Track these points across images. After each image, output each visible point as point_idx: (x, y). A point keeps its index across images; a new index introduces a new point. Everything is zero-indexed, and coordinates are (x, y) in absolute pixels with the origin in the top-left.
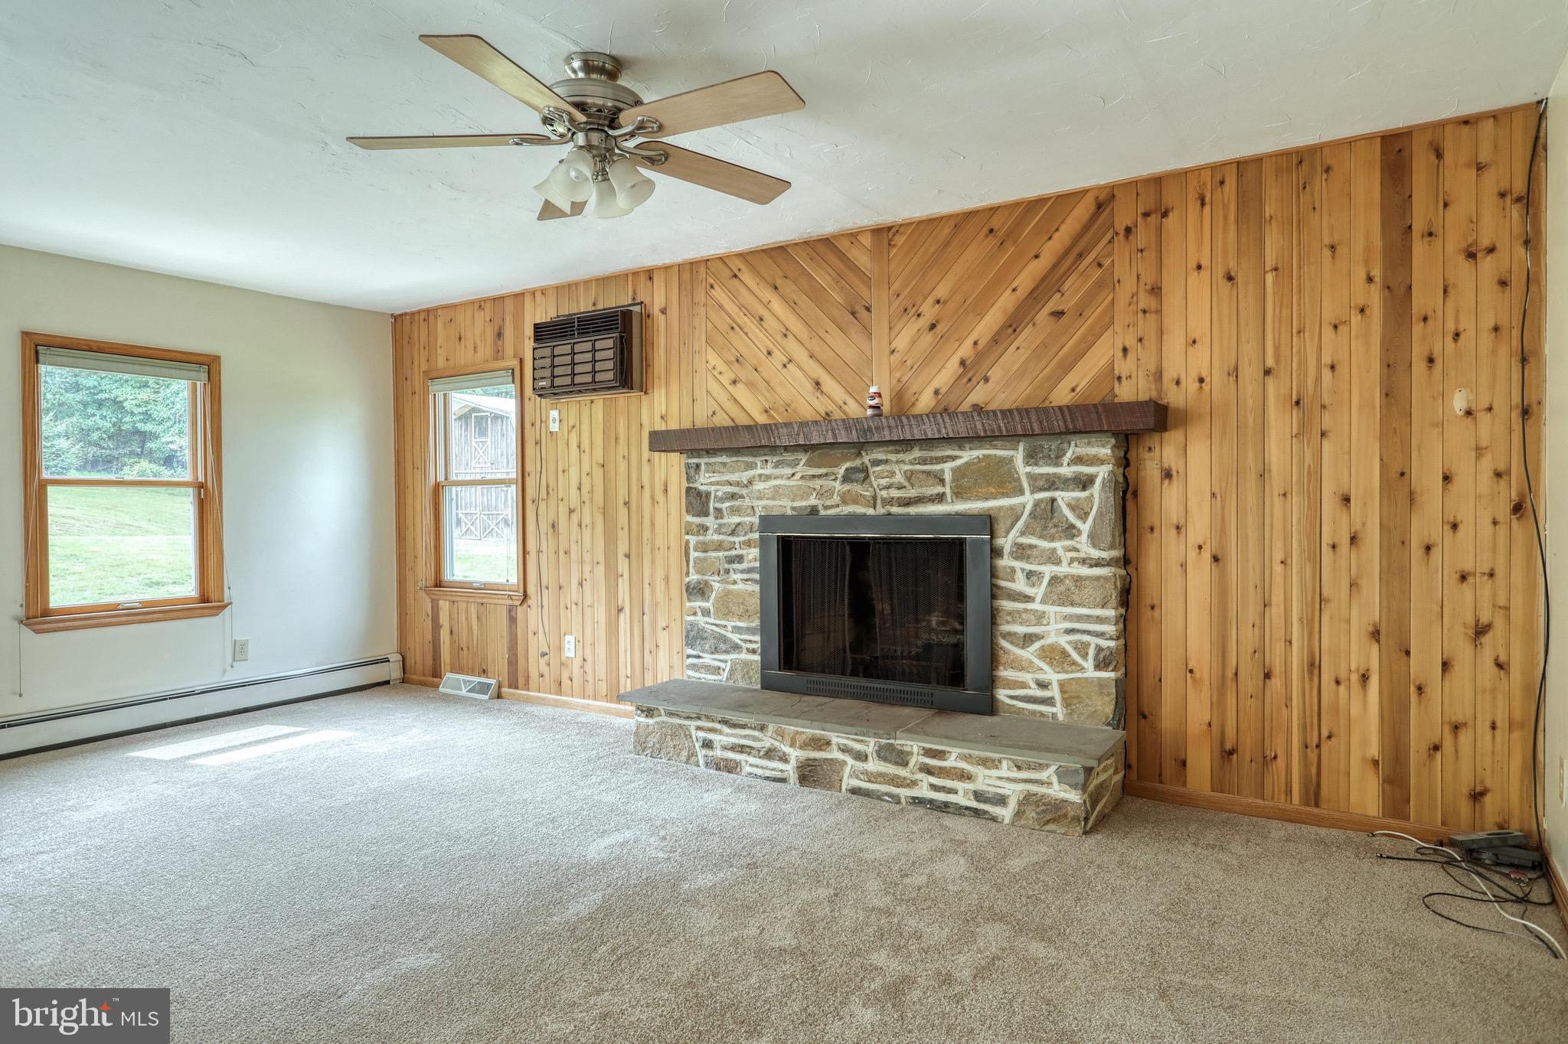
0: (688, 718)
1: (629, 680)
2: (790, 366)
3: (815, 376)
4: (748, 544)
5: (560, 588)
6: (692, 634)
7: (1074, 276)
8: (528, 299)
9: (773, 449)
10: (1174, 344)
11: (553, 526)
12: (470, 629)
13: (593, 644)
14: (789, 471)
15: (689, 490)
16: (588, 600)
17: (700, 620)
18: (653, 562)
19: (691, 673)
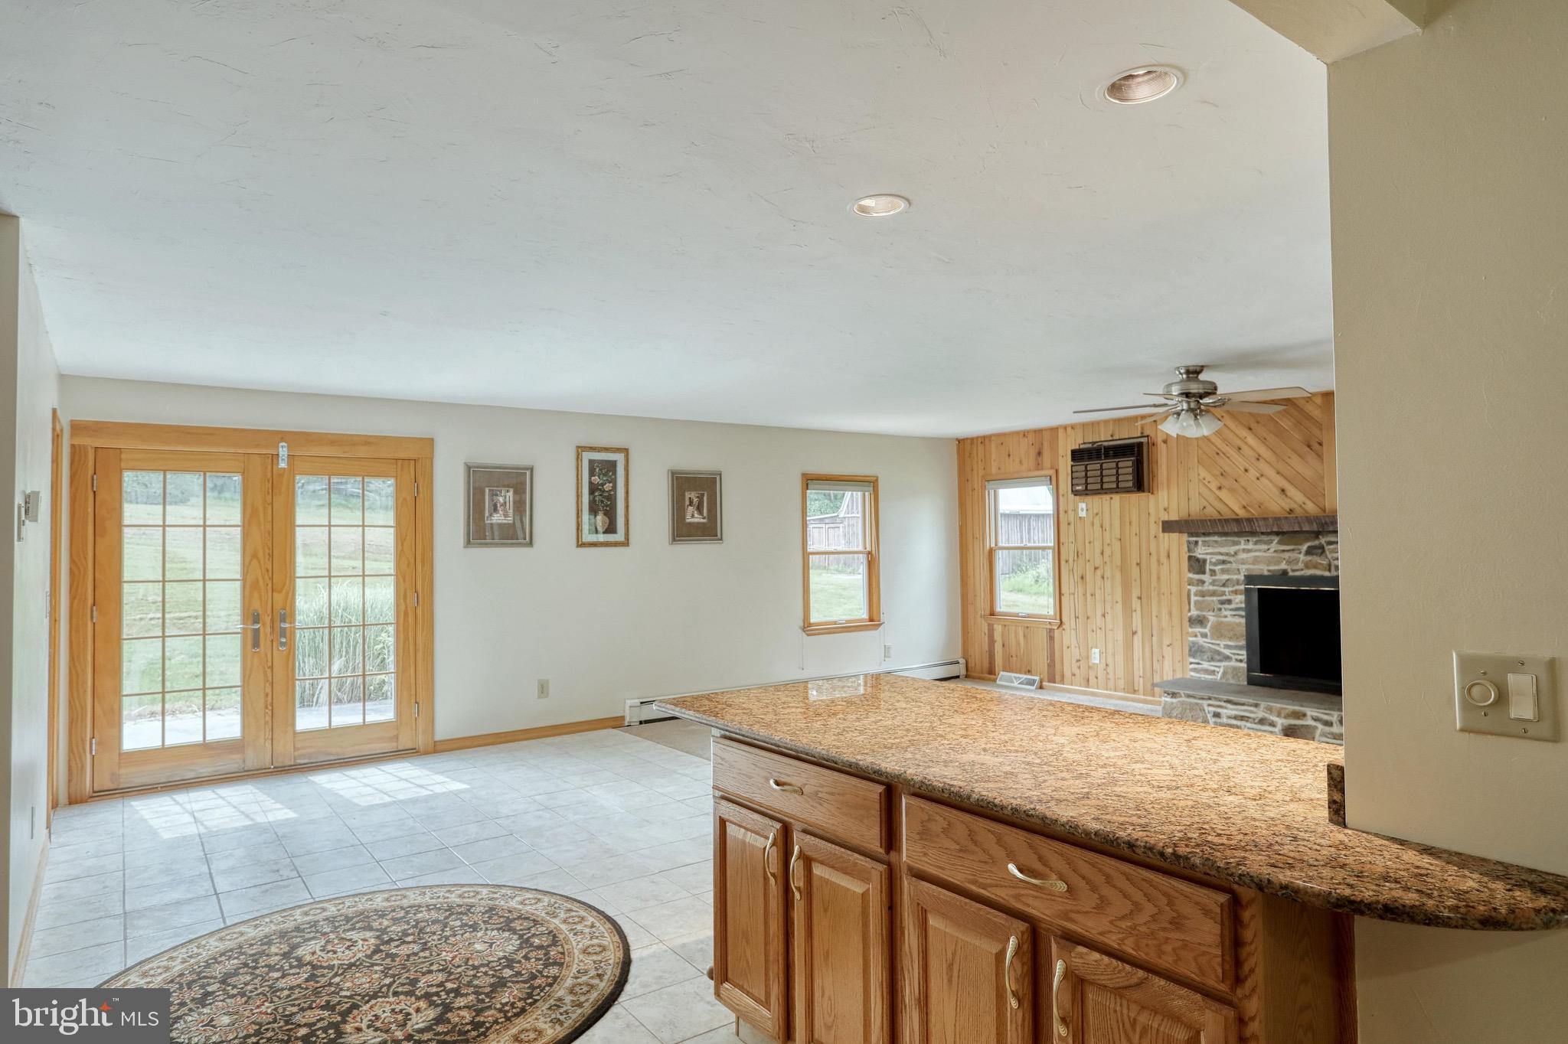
0: (1203, 699)
1: (1141, 679)
2: (1262, 479)
3: (1281, 485)
4: (1236, 592)
5: (1088, 618)
6: (1193, 649)
8: (1061, 433)
9: (1253, 533)
11: (1082, 578)
12: (1018, 644)
13: (1114, 655)
14: (1265, 547)
15: (1190, 558)
16: (1109, 626)
17: (1201, 640)
18: (1159, 602)
19: (1193, 674)
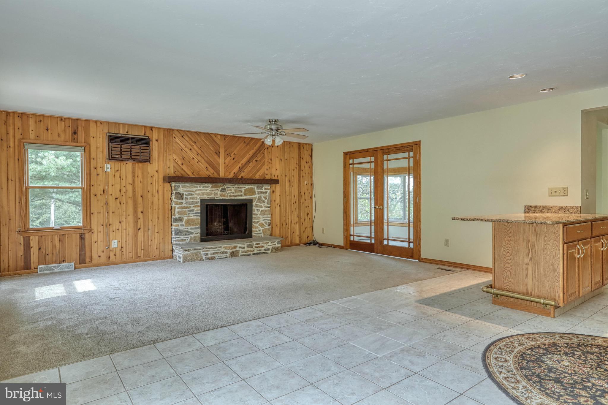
0: (201, 249)
2: (199, 163)
3: (206, 166)
4: (197, 206)
6: (176, 232)
7: (259, 154)
9: (202, 183)
10: (274, 169)
11: (106, 204)
12: (54, 246)
13: (126, 242)
14: (207, 188)
15: (176, 193)
16: (124, 228)
17: (180, 227)
19: (176, 242)
